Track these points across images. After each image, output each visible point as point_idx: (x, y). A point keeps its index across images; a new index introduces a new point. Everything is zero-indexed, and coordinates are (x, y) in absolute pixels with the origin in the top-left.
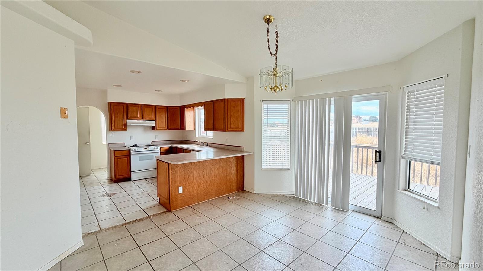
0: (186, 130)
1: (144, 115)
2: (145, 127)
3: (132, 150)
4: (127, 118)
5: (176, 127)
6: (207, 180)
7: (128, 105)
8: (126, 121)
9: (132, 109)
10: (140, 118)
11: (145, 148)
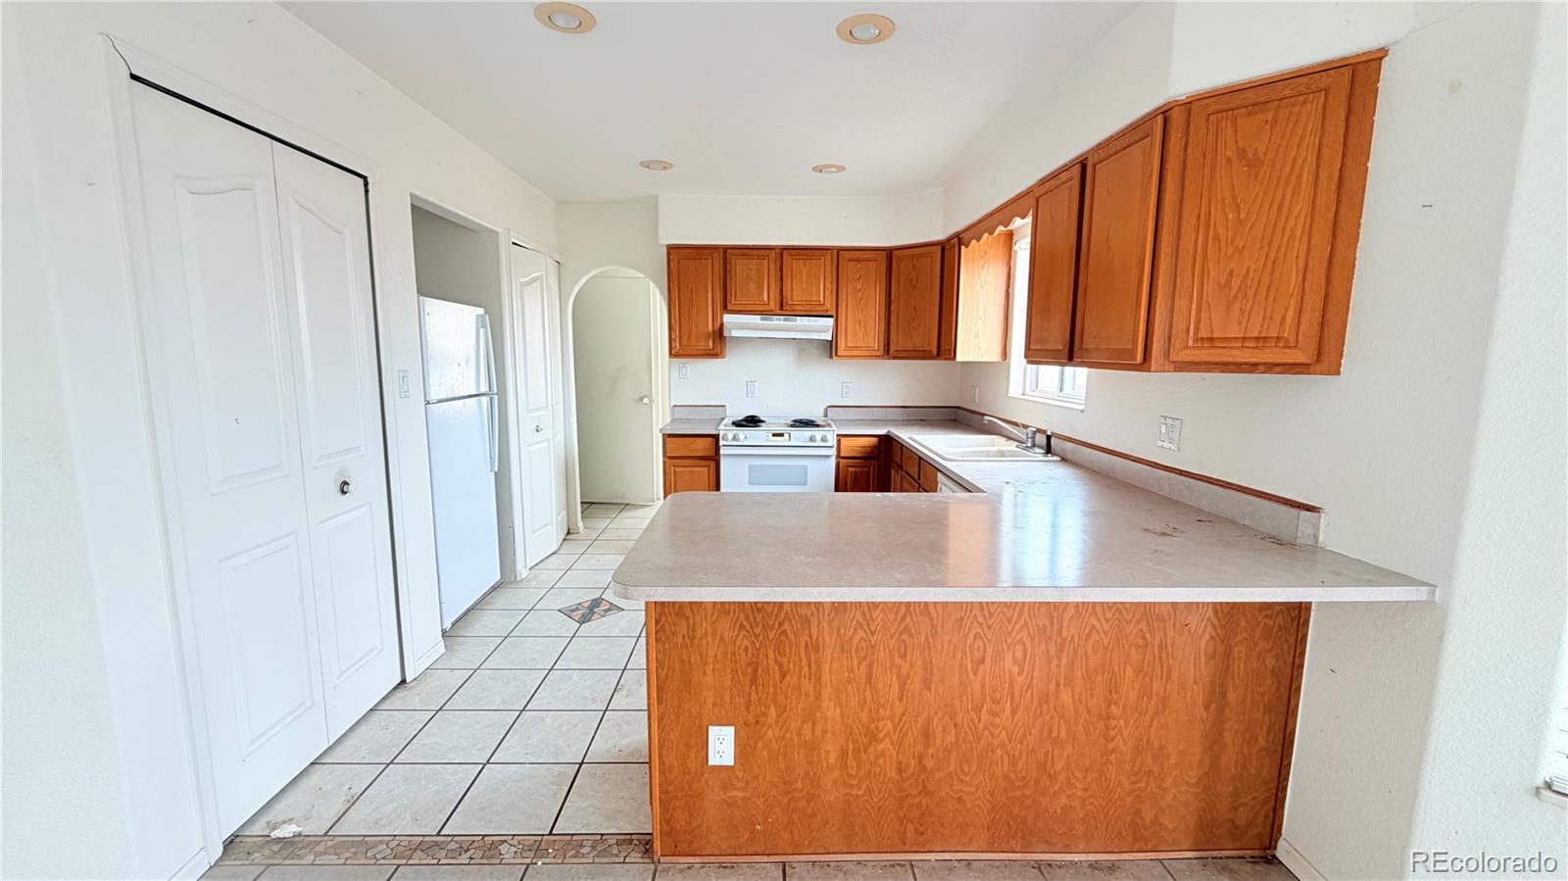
0: (959, 358)
1: (787, 293)
2: (802, 346)
3: (724, 439)
4: (725, 309)
5: (918, 344)
6: (929, 720)
7: (729, 251)
8: (722, 319)
9: (740, 267)
10: (774, 305)
11: (774, 435)
